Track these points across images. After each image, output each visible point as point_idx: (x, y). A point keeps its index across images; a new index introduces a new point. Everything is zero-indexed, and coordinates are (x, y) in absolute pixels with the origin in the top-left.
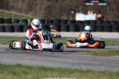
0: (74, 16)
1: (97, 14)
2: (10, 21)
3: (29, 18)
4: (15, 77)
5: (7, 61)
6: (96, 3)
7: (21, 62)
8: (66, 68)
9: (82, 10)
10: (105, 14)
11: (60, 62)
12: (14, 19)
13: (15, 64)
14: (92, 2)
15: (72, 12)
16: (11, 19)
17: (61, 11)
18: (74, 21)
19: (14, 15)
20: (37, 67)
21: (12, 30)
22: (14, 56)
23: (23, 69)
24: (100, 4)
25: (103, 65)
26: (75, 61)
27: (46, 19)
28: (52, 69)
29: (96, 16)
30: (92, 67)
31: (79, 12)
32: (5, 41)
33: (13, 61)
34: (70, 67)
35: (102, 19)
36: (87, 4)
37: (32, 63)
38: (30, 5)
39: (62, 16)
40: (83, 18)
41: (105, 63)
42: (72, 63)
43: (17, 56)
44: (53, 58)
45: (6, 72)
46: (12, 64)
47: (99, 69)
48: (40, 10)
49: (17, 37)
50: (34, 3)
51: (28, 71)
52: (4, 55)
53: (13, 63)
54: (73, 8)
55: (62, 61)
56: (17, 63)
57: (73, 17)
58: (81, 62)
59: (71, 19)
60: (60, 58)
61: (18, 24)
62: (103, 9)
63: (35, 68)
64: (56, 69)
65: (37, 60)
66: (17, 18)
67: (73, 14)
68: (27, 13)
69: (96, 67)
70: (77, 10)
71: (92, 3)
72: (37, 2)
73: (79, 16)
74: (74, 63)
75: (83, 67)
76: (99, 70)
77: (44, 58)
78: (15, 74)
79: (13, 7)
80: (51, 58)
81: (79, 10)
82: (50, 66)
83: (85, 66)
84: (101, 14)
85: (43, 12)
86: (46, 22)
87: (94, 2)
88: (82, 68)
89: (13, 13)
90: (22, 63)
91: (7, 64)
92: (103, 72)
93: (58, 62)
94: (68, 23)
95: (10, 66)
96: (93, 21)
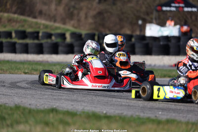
0: (143, 28)
1: (182, 26)
2: (36, 35)
3: (68, 30)
4: (47, 129)
5: (33, 102)
6: (179, 7)
7: (56, 104)
8: (132, 116)
9: (156, 19)
10: (195, 25)
11: (121, 105)
12: (43, 33)
13: (46, 107)
14: (173, 5)
15: (140, 22)
16: (38, 33)
17: (121, 20)
18: (143, 38)
19: (44, 25)
20: (84, 112)
21: (40, 50)
22: (44, 95)
23: (61, 116)
24: (186, 9)
25: (193, 111)
26: (146, 105)
27: (97, 33)
28: (108, 117)
29: (180, 29)
30: (174, 114)
31: (151, 22)
32: (29, 69)
33: (42, 103)
34: (137, 114)
35: (189, 34)
36: (164, 9)
37: (74, 106)
38: (69, 9)
39: (122, 27)
40: (158, 31)
41: (196, 108)
42: (141, 107)
43: (50, 93)
44: (110, 99)
45: (31, 121)
46: (42, 108)
47: (187, 118)
48: (86, 17)
49: (47, 62)
50: (77, 6)
51: (69, 119)
52: (28, 92)
53: (43, 106)
54: (142, 16)
55: (123, 104)
56: (50, 107)
57: (141, 31)
58: (157, 106)
59: (138, 33)
60: (121, 98)
61: (49, 41)
62: (191, 17)
63: (80, 115)
64: (115, 117)
65: (83, 101)
66: (48, 31)
67: (140, 26)
68: (64, 23)
69: (181, 115)
70: (148, 18)
71: (173, 7)
72: (82, 4)
73: (150, 29)
74: (143, 107)
75: (159, 114)
76: (186, 120)
77: (94, 98)
78: (47, 124)
79: (41, 13)
80: (106, 99)
81: (152, 19)
82: (105, 112)
83: (163, 113)
84: (189, 26)
85: (90, 20)
86: (96, 38)
87: (177, 5)
88: (157, 115)
89: (42, 21)
90: (58, 106)
91: (33, 107)
92: (193, 124)
93: (117, 105)
94: (133, 40)
95: (39, 112)
96: (174, 37)
